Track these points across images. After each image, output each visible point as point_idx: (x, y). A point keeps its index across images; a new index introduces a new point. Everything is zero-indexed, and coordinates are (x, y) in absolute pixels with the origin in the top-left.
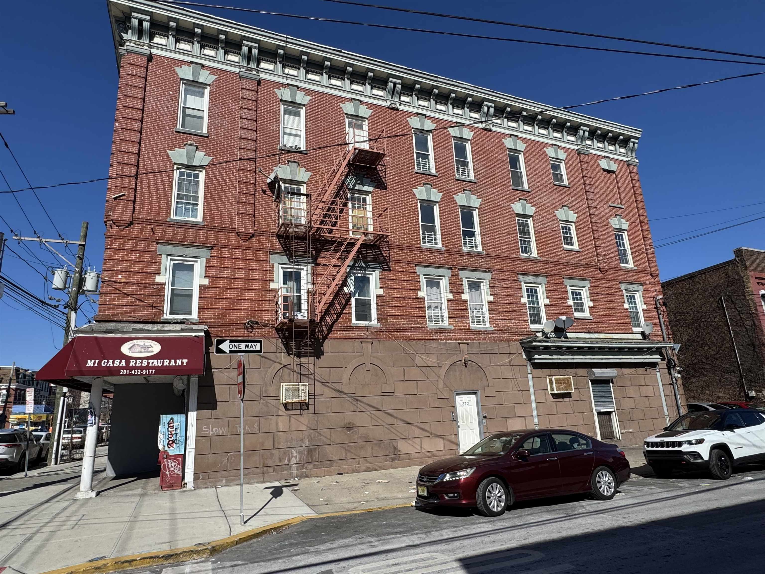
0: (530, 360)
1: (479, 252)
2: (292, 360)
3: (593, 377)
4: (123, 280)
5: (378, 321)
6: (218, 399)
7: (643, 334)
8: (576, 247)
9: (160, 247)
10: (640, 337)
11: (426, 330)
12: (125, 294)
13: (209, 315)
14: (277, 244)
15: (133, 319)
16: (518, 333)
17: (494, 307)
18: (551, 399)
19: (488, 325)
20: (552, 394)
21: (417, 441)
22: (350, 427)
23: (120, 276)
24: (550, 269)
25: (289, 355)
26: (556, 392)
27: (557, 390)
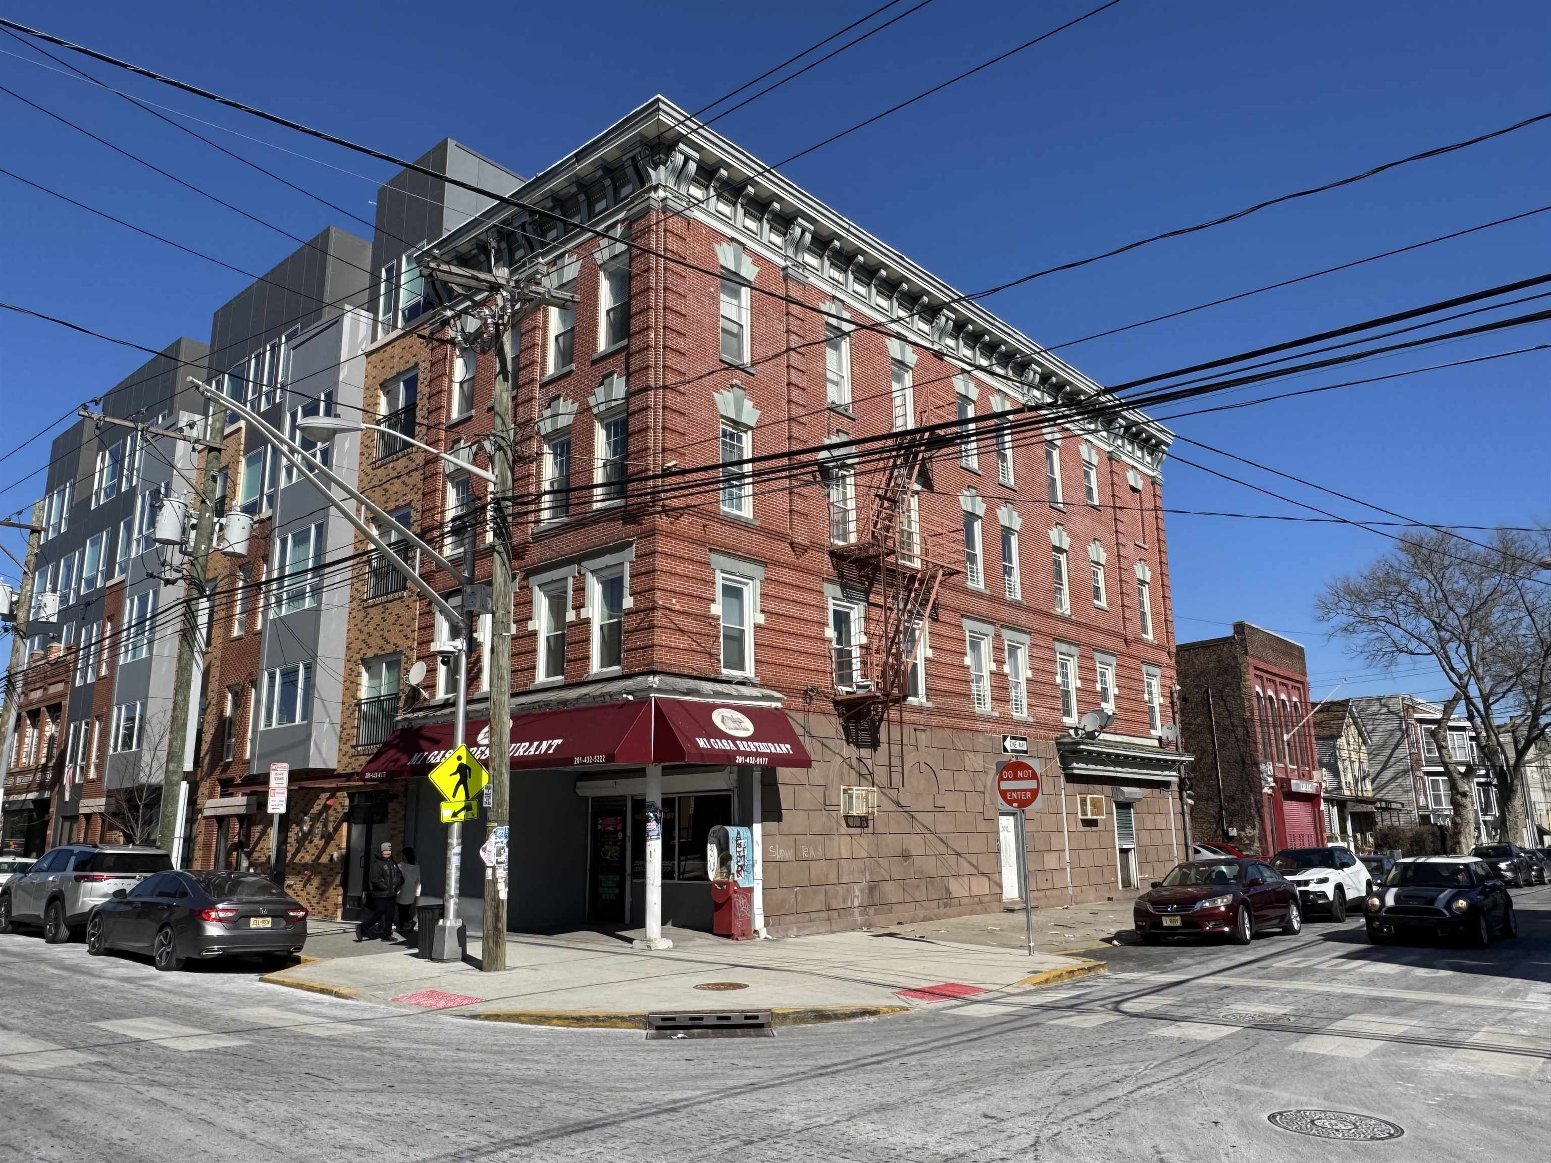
0: (1064, 769)
1: (1017, 602)
2: (850, 751)
3: (1121, 799)
4: (678, 607)
5: (928, 698)
6: (784, 806)
7: (1160, 739)
8: (1103, 603)
9: (715, 558)
10: (1156, 743)
11: (974, 717)
12: (680, 630)
13: (770, 673)
14: (826, 565)
15: (695, 673)
16: (1053, 728)
17: (1032, 687)
18: (1080, 827)
19: (1025, 714)
20: (1083, 821)
21: (966, 879)
22: (906, 856)
23: (674, 601)
24: (1083, 635)
25: (848, 743)
26: (1090, 817)
27: (1092, 814)
